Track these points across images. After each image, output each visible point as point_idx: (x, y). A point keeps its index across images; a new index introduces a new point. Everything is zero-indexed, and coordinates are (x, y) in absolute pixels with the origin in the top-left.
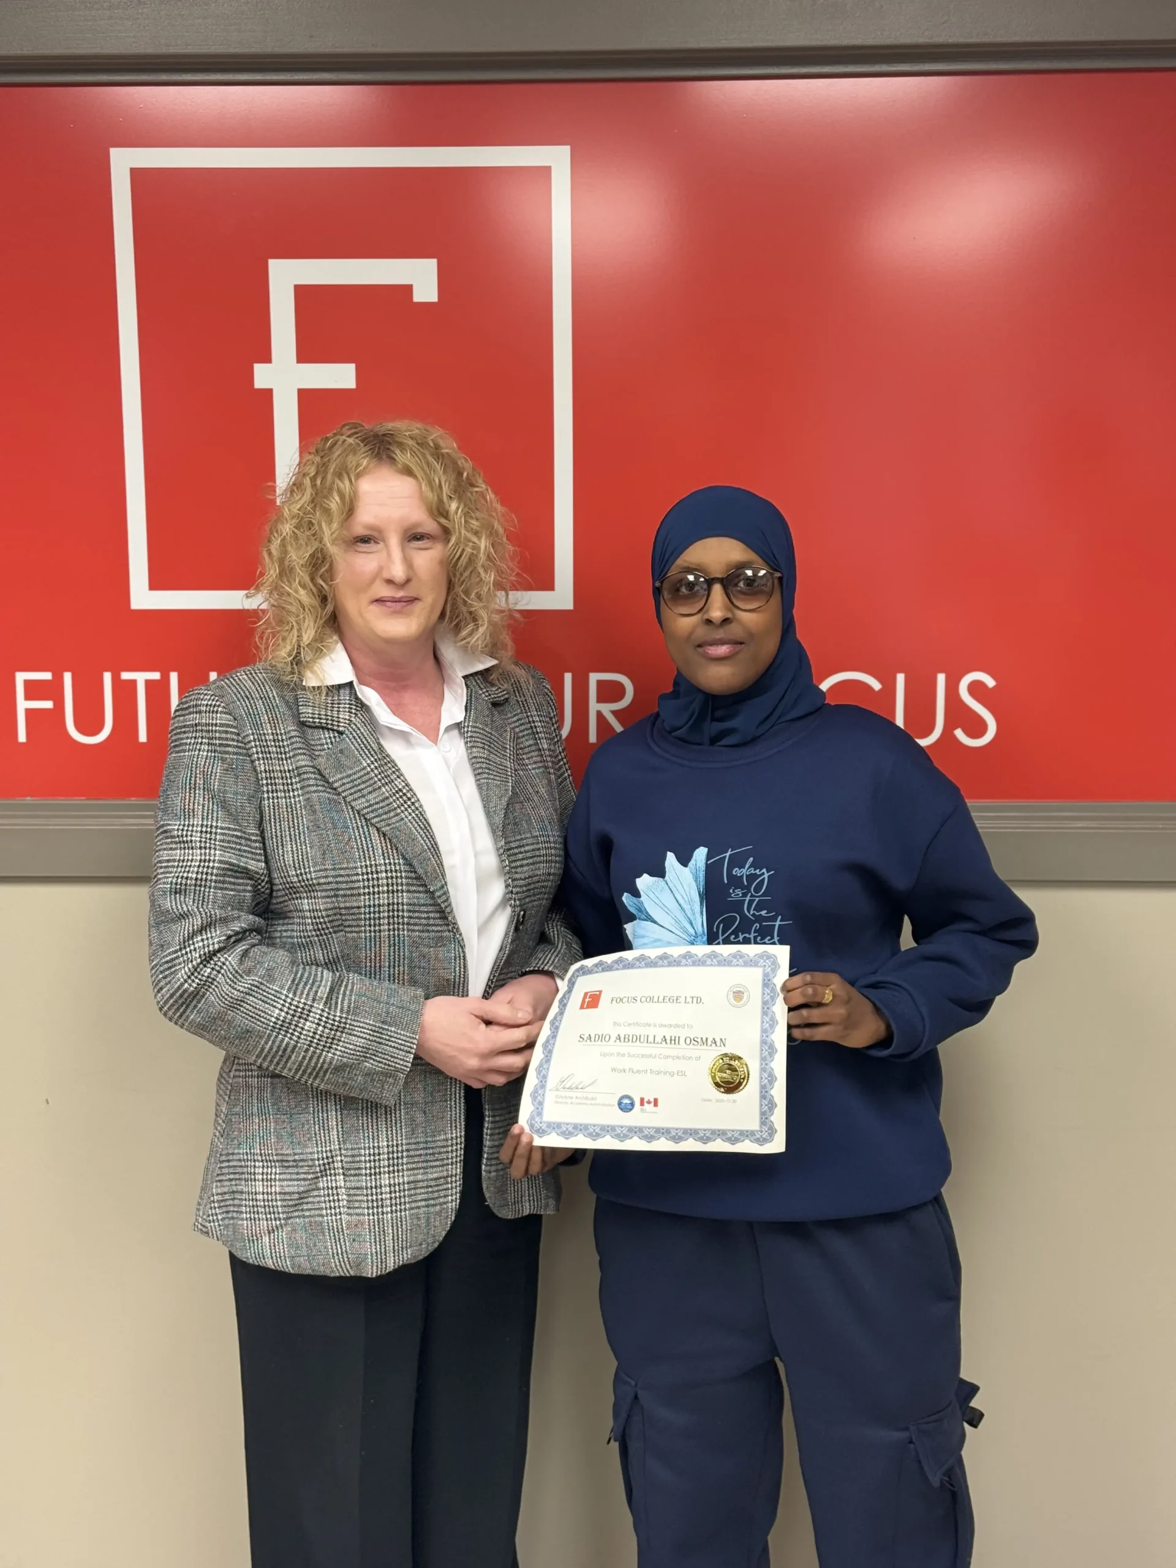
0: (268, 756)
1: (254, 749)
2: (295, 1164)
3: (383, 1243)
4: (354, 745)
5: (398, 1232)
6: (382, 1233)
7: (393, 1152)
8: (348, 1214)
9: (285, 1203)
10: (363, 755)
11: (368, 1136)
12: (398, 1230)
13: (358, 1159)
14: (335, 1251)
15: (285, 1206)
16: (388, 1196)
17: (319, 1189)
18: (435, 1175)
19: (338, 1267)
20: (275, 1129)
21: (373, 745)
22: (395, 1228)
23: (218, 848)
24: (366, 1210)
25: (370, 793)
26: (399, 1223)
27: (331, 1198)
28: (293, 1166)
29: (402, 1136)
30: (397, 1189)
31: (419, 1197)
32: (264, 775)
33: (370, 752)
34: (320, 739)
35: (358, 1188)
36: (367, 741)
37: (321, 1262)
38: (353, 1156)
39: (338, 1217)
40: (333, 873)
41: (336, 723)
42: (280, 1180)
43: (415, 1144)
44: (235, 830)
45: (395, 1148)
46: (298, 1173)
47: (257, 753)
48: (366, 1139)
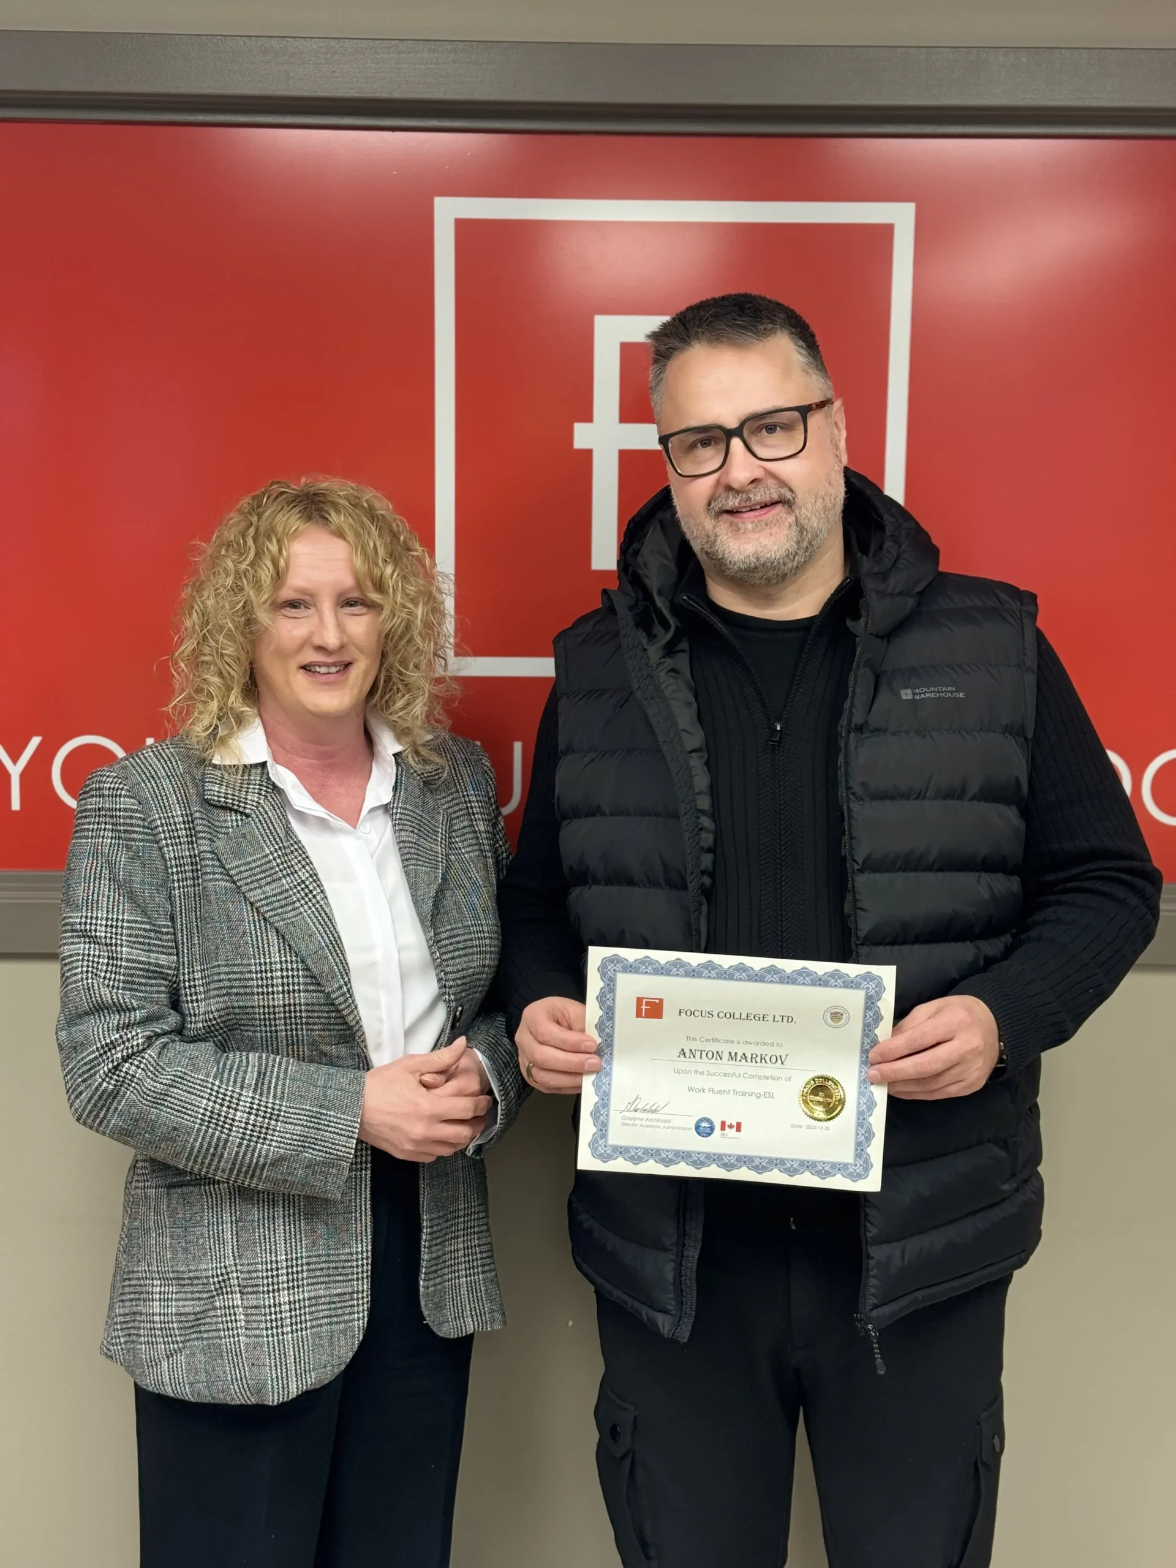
0: (178, 841)
1: (162, 835)
2: (190, 1282)
3: (284, 1367)
4: (259, 830)
5: (299, 1354)
6: (283, 1356)
7: (292, 1266)
8: (247, 1336)
9: (181, 1325)
10: (268, 841)
11: (265, 1250)
12: (299, 1351)
13: (255, 1275)
14: (234, 1377)
15: (181, 1328)
16: (288, 1314)
17: (215, 1309)
18: (339, 1291)
19: (239, 1394)
20: (171, 1243)
21: (279, 832)
22: (296, 1349)
23: (124, 943)
24: (265, 1332)
25: (269, 883)
26: (301, 1344)
27: (228, 1318)
28: (188, 1285)
29: (301, 1249)
30: (297, 1307)
31: (321, 1315)
32: (173, 862)
33: (275, 839)
34: (226, 821)
35: (256, 1307)
36: (273, 826)
37: (220, 1388)
38: (249, 1272)
39: (237, 1339)
40: (226, 969)
41: (243, 805)
42: (176, 1300)
43: (316, 1256)
44: (142, 923)
45: (294, 1262)
46: (192, 1292)
47: (166, 839)
48: (263, 1252)
